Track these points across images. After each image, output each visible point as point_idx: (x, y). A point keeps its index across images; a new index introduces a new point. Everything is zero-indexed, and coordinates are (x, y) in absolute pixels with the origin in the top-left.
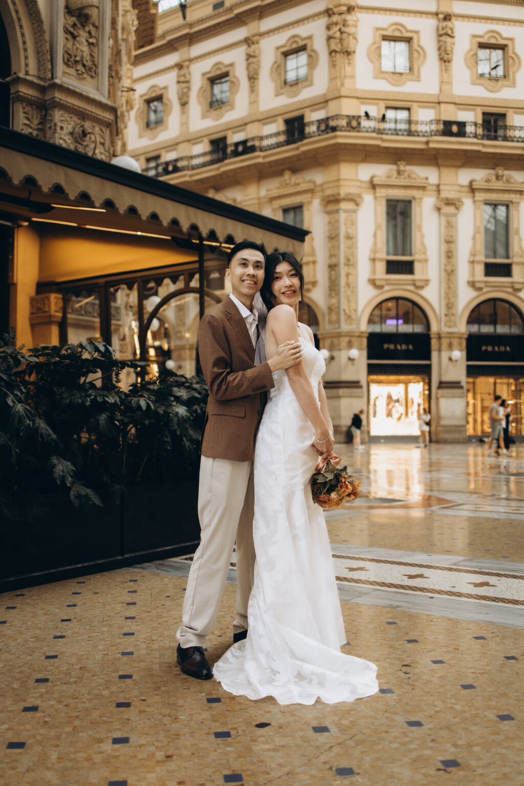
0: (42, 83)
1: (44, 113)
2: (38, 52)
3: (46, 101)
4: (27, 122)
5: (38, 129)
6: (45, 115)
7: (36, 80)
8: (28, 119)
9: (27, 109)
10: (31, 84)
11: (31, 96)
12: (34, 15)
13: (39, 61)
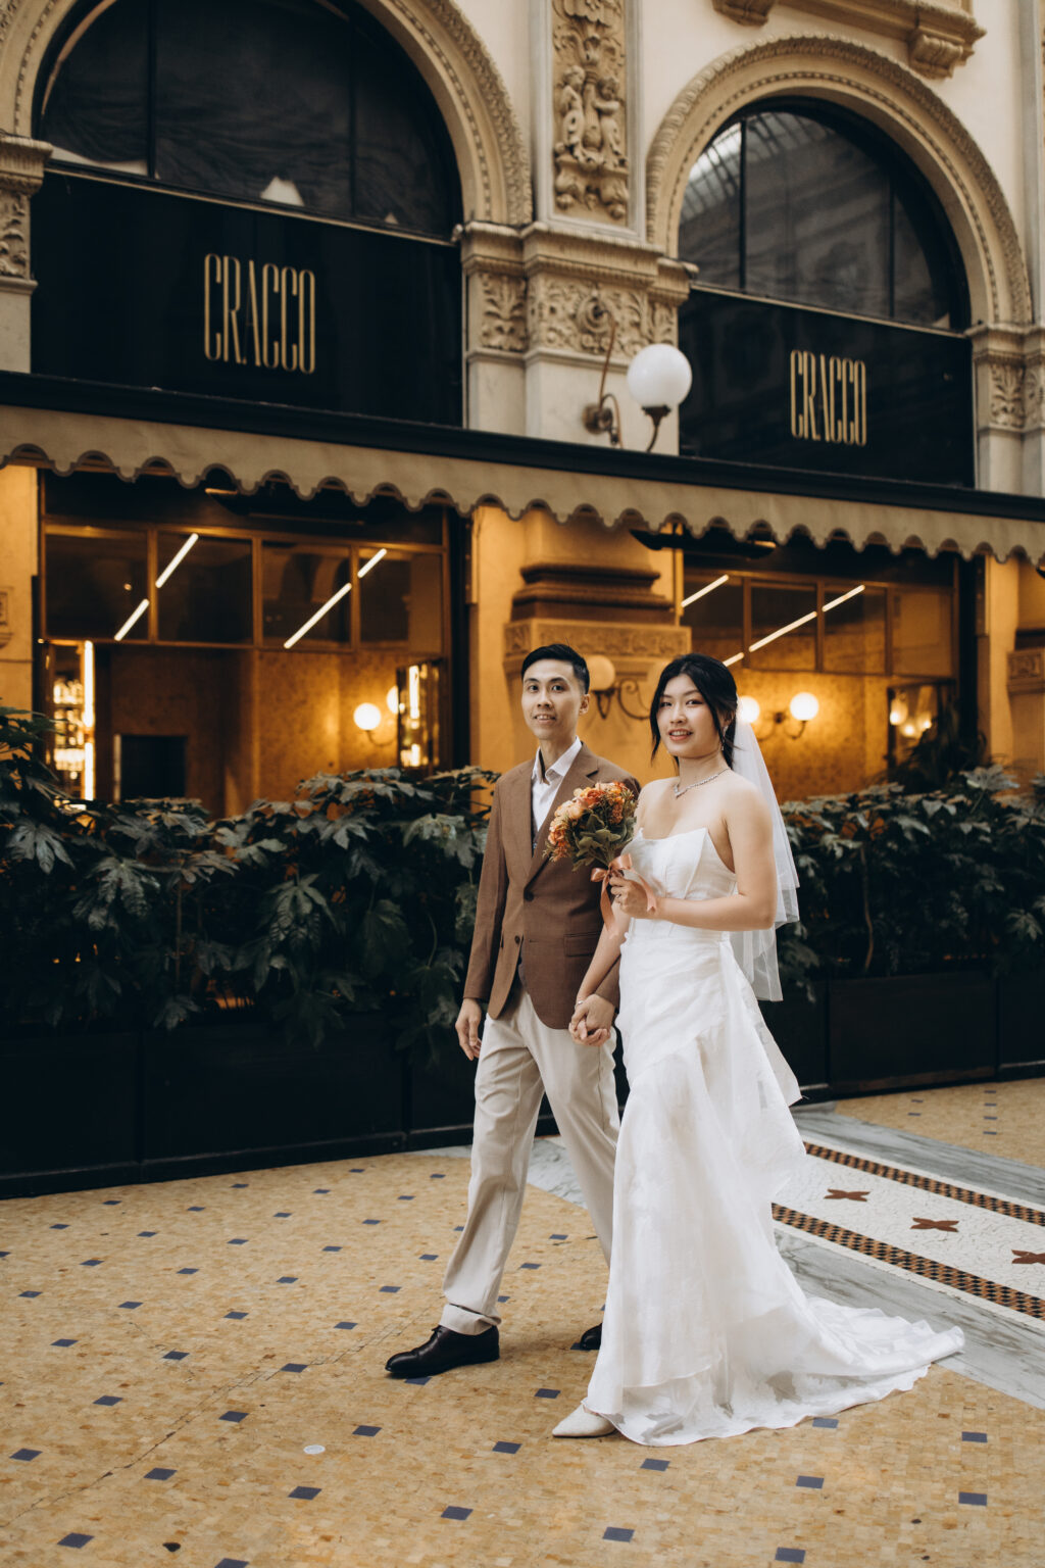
0: (1019, 330)
1: (1020, 373)
2: (1011, 283)
3: (1023, 356)
4: (999, 393)
5: (1015, 400)
6: (1023, 377)
7: (1011, 329)
8: (1000, 388)
9: (1000, 372)
10: (1004, 335)
11: (1004, 352)
12: (1004, 229)
13: (1013, 297)
